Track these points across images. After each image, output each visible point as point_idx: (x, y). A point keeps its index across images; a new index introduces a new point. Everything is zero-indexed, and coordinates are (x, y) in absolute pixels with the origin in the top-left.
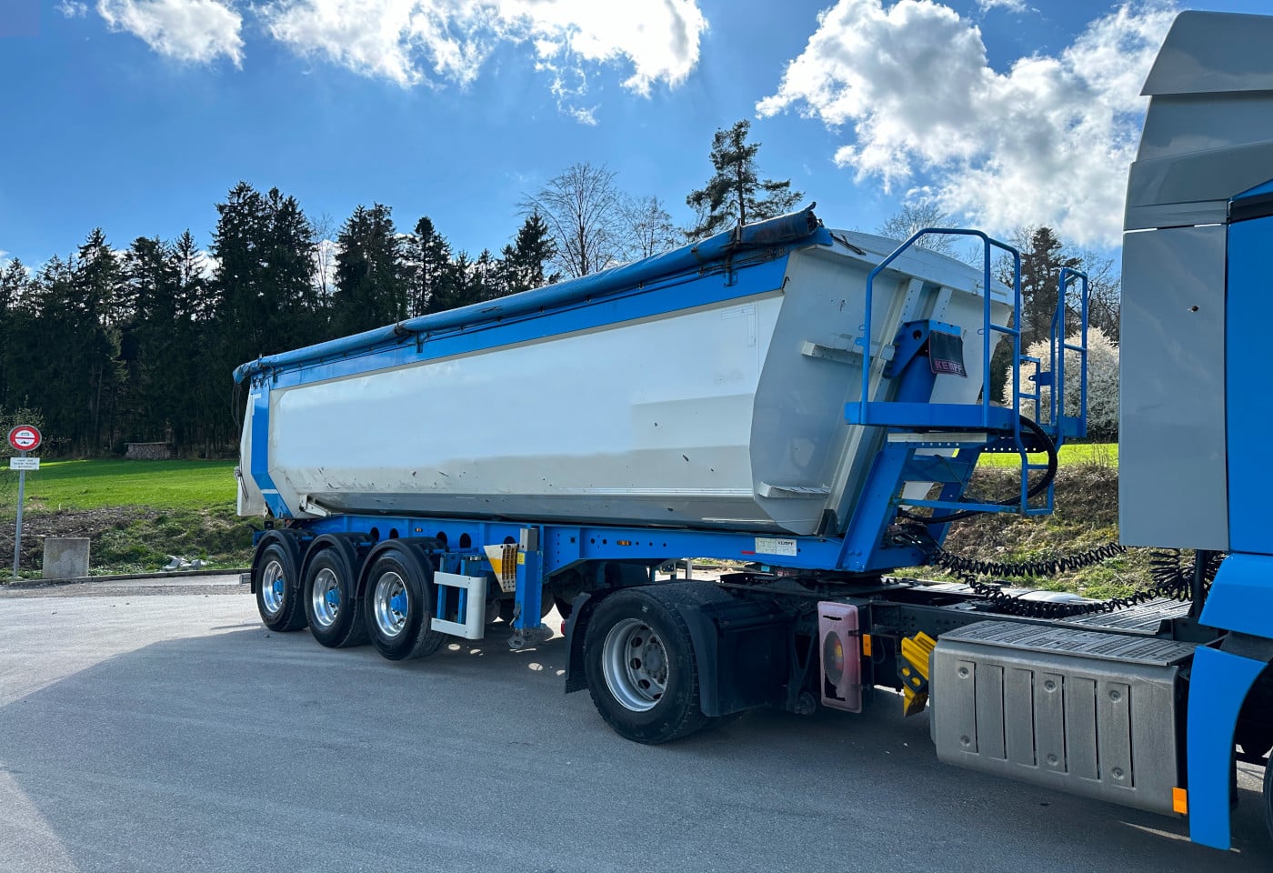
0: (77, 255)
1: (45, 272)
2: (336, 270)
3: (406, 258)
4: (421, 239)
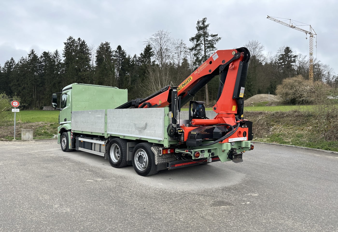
2: (96, 60)
3: (115, 57)
4: (118, 51)
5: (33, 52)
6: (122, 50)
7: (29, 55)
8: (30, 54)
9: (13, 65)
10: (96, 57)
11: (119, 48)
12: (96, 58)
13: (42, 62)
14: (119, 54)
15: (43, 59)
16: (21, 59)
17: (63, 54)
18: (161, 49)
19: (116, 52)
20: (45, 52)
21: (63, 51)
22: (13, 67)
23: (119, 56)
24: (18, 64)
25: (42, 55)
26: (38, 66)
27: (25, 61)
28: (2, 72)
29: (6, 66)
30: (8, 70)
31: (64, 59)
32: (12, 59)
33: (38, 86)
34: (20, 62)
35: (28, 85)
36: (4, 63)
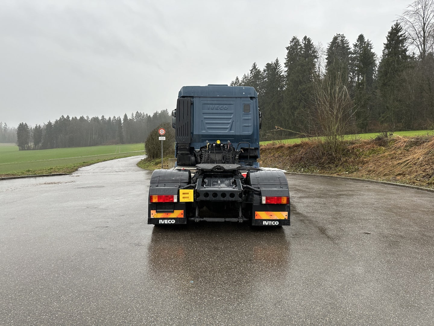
0: (250, 72)
1: (242, 80)
2: (326, 64)
3: (353, 54)
4: (359, 44)
5: (254, 67)
6: (365, 41)
8: (252, 70)
10: (326, 59)
11: (361, 38)
12: (327, 61)
13: (265, 78)
14: (360, 49)
15: (267, 73)
16: (244, 77)
17: (285, 64)
18: (424, 26)
19: (356, 46)
20: (268, 64)
21: (286, 59)
23: (360, 51)
25: (265, 68)
27: (247, 79)
31: (286, 69)
32: (237, 79)
34: (242, 82)
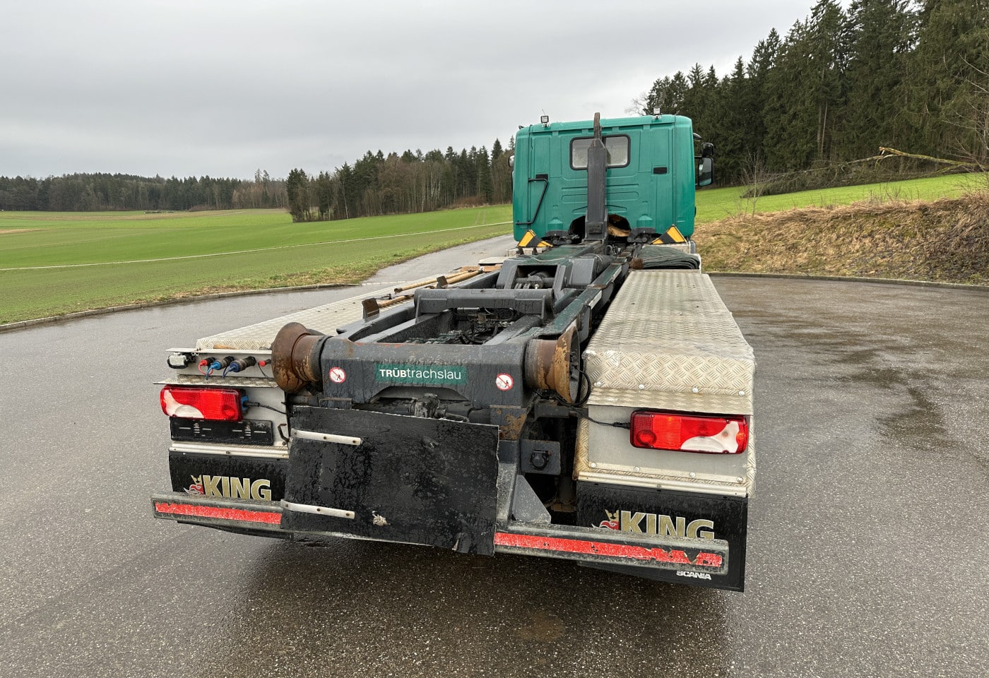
7: (814, 11)
8: (817, 8)
9: (774, 52)
13: (855, 24)
15: (860, 12)
16: (793, 28)
22: (775, 56)
24: (785, 45)
26: (842, 38)
27: (803, 33)
28: (747, 76)
29: (758, 59)
30: (761, 68)
32: (773, 34)
33: (832, 105)
34: (789, 40)
35: (804, 105)
36: (753, 49)
